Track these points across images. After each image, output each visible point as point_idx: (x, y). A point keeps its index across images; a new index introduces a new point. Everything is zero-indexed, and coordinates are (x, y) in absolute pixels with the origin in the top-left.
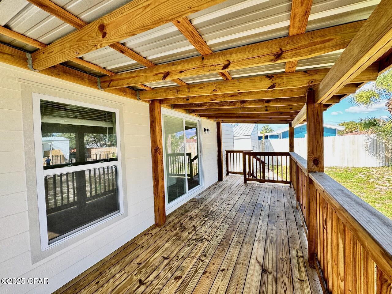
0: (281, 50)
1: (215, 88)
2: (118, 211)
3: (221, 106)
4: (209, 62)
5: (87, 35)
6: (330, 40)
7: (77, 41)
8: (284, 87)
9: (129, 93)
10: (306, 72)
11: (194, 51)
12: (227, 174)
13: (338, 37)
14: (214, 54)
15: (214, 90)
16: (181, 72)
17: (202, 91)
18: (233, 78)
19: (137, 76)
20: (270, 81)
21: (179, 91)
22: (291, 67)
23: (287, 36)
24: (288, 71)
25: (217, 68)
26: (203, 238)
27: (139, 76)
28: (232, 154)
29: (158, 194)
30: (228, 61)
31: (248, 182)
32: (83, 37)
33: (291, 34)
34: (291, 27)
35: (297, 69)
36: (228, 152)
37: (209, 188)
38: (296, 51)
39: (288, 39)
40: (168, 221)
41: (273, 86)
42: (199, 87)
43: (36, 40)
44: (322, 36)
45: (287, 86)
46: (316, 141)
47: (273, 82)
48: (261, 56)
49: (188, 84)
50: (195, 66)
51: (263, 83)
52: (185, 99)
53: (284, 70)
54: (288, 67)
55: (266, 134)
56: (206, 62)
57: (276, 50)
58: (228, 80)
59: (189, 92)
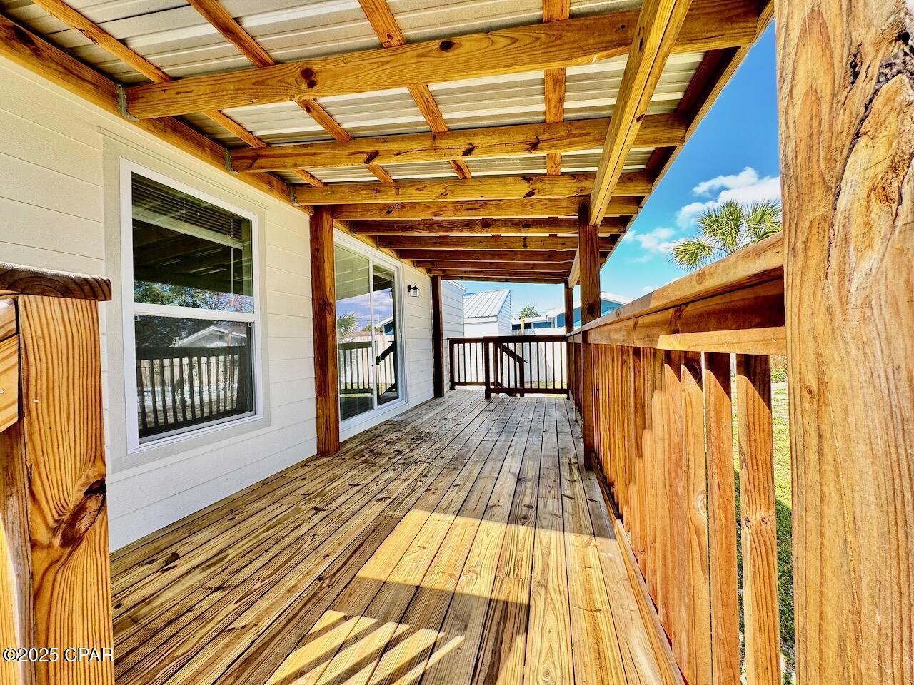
0: (537, 138)
1: (444, 191)
2: (252, 413)
3: (447, 231)
4: (444, 143)
5: (277, 79)
6: (588, 134)
7: (254, 84)
8: (545, 195)
9: (278, 187)
10: (574, 176)
11: (423, 125)
12: (452, 388)
13: (596, 132)
14: (452, 133)
15: (442, 194)
16: (398, 154)
17: (421, 194)
18: (473, 177)
19: (315, 154)
20: (528, 185)
21: (380, 191)
22: (554, 166)
23: (543, 122)
24: (551, 173)
25: (455, 152)
26: (418, 460)
27: (320, 154)
28: (461, 345)
29: (325, 392)
30: (471, 144)
31: (493, 395)
32: (267, 79)
33: (547, 121)
34: (547, 113)
35: (563, 170)
36: (453, 342)
37: (417, 407)
38: (555, 142)
39: (543, 126)
40: (343, 449)
41: (531, 194)
42: (416, 187)
43: (158, 68)
44: (581, 128)
45: (550, 194)
46: (591, 279)
47: (531, 186)
48: (514, 144)
49: (396, 181)
50: (422, 147)
51: (518, 187)
52: (384, 212)
53: (545, 171)
54: (550, 166)
55: (527, 320)
56: (438, 143)
57: (531, 138)
58: (466, 178)
59: (398, 194)
